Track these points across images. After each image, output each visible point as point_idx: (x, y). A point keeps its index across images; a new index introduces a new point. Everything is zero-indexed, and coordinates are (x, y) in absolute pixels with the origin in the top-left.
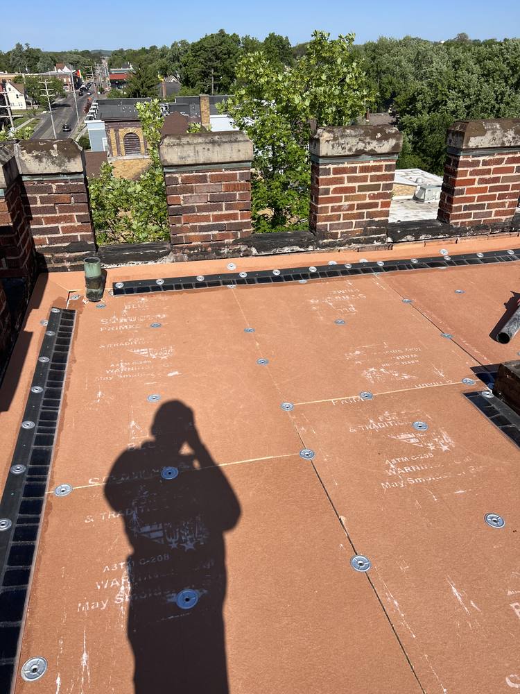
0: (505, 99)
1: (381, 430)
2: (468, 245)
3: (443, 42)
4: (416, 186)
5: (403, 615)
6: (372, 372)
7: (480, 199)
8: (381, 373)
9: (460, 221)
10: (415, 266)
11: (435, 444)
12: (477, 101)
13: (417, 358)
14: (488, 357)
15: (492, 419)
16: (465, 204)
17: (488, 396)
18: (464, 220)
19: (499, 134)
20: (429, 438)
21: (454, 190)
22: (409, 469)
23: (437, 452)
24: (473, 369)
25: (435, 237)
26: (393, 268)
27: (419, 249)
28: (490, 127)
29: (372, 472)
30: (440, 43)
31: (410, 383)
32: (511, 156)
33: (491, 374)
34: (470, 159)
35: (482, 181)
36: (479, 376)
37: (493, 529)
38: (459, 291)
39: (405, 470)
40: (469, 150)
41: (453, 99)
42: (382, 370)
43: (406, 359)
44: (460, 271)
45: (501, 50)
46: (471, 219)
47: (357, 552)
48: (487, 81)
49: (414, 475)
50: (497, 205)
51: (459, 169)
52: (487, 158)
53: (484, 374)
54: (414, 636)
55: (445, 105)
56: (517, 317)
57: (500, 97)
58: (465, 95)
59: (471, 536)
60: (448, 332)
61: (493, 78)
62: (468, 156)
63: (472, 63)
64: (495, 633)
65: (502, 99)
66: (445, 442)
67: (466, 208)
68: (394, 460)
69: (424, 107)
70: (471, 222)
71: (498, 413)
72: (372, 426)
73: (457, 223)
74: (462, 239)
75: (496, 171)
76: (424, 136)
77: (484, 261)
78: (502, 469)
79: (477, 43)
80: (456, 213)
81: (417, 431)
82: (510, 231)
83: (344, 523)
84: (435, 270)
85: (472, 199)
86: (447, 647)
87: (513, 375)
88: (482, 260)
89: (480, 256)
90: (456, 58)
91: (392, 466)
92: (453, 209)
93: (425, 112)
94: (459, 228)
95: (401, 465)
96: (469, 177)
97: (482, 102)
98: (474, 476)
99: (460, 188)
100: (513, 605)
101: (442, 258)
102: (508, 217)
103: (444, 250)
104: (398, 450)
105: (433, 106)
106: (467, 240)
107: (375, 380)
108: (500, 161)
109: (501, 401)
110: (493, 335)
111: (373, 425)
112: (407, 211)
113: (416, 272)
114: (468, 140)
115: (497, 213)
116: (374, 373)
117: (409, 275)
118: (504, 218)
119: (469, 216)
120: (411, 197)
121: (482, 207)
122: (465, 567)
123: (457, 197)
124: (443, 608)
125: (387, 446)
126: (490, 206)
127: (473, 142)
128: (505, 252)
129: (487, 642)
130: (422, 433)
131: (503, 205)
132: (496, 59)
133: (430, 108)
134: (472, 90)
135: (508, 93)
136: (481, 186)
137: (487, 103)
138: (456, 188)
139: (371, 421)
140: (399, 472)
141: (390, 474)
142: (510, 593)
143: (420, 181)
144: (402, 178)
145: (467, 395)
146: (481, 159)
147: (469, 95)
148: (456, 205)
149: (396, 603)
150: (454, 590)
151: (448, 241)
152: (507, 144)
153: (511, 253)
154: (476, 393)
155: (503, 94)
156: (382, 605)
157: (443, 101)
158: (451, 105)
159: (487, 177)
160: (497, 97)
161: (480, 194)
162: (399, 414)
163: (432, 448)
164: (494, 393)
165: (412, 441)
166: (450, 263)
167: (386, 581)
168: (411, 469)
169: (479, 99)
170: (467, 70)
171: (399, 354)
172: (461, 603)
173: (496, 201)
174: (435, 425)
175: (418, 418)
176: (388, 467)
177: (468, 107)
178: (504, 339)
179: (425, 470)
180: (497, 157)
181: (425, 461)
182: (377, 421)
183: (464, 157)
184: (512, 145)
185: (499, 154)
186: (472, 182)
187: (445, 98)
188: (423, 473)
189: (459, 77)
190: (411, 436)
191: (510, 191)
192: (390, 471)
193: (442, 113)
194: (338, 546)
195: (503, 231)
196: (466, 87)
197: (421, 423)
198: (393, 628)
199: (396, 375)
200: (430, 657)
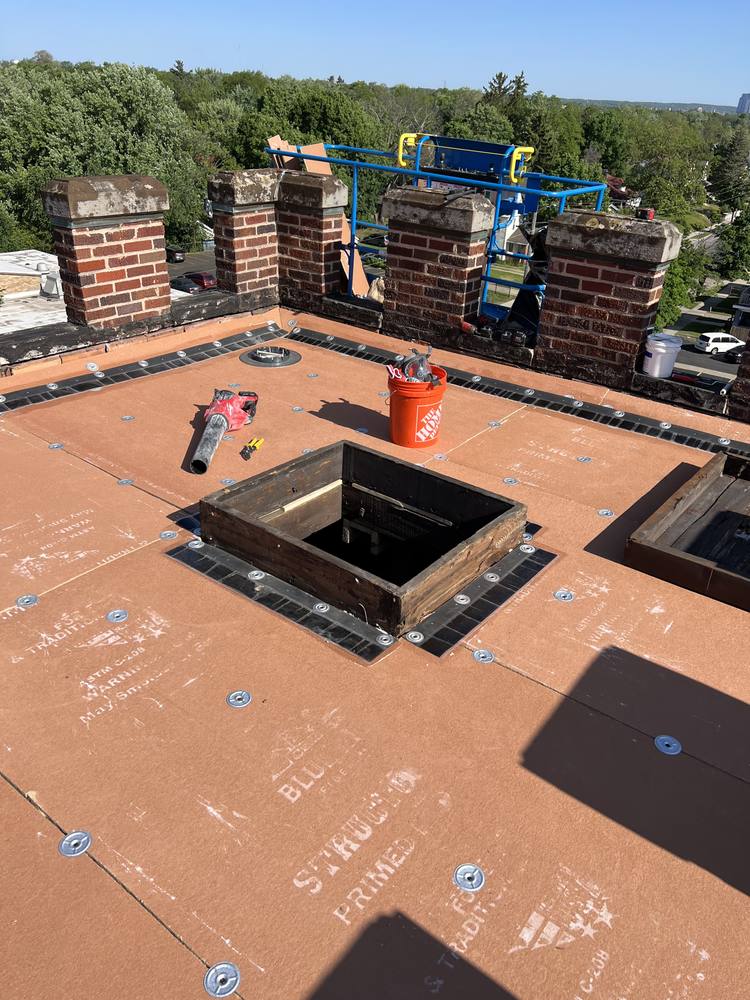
0: (130, 147)
1: (62, 643)
2: (123, 352)
3: (16, 62)
4: (40, 276)
5: (152, 880)
6: (27, 563)
7: (119, 287)
8: (43, 559)
9: (102, 320)
10: (56, 394)
11: (144, 632)
12: (93, 149)
13: (90, 525)
14: (186, 495)
15: (208, 574)
16: (101, 296)
17: (198, 547)
18: (107, 319)
19: (115, 196)
20: (133, 629)
21: (79, 278)
22: (115, 681)
23: (150, 642)
24: (171, 517)
25: (74, 347)
26: (23, 403)
27: (53, 368)
28: (101, 188)
29: (63, 708)
30: (13, 64)
31: (90, 560)
32: (142, 226)
33: (195, 517)
34: (88, 233)
35: (114, 263)
36: (181, 523)
37: (241, 710)
38: (128, 417)
39: (109, 685)
40: (80, 220)
41: (56, 147)
42: (43, 555)
43: (76, 530)
44: (122, 390)
45: (103, 78)
46: (117, 316)
47: (66, 831)
48: (97, 122)
49: (123, 686)
50: (145, 294)
51: (77, 248)
52: (111, 231)
53: (186, 520)
54: (173, 898)
55: (47, 154)
56: (207, 436)
57: (121, 145)
58: (73, 142)
59: (215, 732)
60: (126, 476)
61: (103, 117)
62: (83, 229)
63: (69, 96)
64: (268, 834)
65: (125, 147)
66: (157, 625)
67: (105, 301)
68: (91, 678)
69: (15, 158)
70: (116, 320)
71: (213, 563)
72: (47, 642)
73: (98, 324)
74: (112, 346)
75: (129, 248)
76: (29, 201)
77: (151, 370)
78: (235, 632)
79: (67, 67)
80: (92, 310)
81: (115, 625)
82: (173, 326)
83: (35, 801)
84: (85, 395)
85: (109, 289)
86: (218, 885)
87: (217, 511)
88: (147, 369)
89: (144, 364)
90: (43, 86)
91: (90, 687)
92: (86, 304)
93: (19, 165)
94: (103, 331)
95: (103, 680)
96: (93, 258)
97: (98, 151)
98: (203, 654)
99: (87, 274)
100: (281, 791)
101: (92, 376)
102: (165, 308)
103: (93, 364)
104: (93, 661)
105: (28, 156)
106: (120, 346)
107: (35, 573)
108: (129, 235)
109: (213, 547)
110: (185, 467)
111: (48, 639)
112: (37, 314)
113: (59, 403)
114: (76, 208)
115: (149, 305)
116: (32, 564)
117: (50, 409)
118: (159, 310)
119: (111, 312)
120: (37, 292)
121: (125, 298)
122: (216, 774)
123: (86, 287)
124: (202, 840)
125: (75, 662)
126: (136, 296)
127: (84, 209)
128: (174, 355)
129: (262, 851)
130: (122, 625)
131: (152, 293)
132: (99, 90)
133: (25, 159)
134: (80, 135)
135: (130, 140)
136: (115, 269)
137: (108, 153)
138: (81, 275)
139: (44, 635)
140: (102, 691)
141: (90, 699)
142: (275, 777)
143: (43, 267)
144: (14, 266)
145: (170, 553)
146: (103, 232)
147: (78, 141)
148: (89, 299)
149: (139, 869)
150: (210, 809)
151: (94, 350)
152: (132, 211)
153: (182, 355)
154: (181, 548)
155: (124, 139)
156: (119, 883)
157: (41, 149)
158: (55, 154)
159: (119, 256)
160: (118, 145)
161: (118, 281)
162: (83, 611)
163: (140, 640)
164: (205, 540)
165: (111, 641)
166: (105, 381)
167: (118, 849)
168: (119, 679)
169: (94, 147)
170: (64, 104)
171: (62, 526)
172: (222, 820)
173: (142, 288)
174: (137, 608)
175: (113, 606)
176: (85, 690)
177: (82, 158)
178: (200, 467)
179: (138, 672)
180: (124, 228)
181: (135, 661)
182: (52, 632)
183: (78, 230)
184: (139, 211)
185: (125, 224)
186: (100, 265)
187: (43, 144)
188: (136, 679)
189: (55, 115)
190: (107, 635)
191: (155, 274)
192: (89, 694)
193: (45, 166)
194: (35, 835)
195: (163, 328)
196: (71, 129)
197: (117, 612)
198: (142, 904)
199: (66, 556)
200: (200, 912)
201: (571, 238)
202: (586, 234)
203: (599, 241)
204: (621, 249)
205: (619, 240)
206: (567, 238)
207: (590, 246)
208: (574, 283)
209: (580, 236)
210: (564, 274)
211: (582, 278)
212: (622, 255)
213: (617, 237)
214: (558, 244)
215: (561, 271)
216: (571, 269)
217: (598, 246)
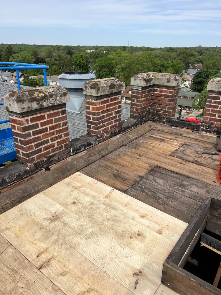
201: (31, 105)
202: (38, 100)
203: (45, 101)
204: (55, 102)
205: (53, 98)
206: (30, 105)
207: (42, 105)
208: (36, 126)
209: (35, 102)
210: (30, 124)
211: (39, 122)
212: (56, 104)
213: (52, 97)
214: (26, 110)
215: (28, 123)
216: (32, 120)
217: (45, 104)
